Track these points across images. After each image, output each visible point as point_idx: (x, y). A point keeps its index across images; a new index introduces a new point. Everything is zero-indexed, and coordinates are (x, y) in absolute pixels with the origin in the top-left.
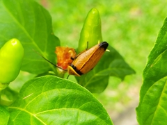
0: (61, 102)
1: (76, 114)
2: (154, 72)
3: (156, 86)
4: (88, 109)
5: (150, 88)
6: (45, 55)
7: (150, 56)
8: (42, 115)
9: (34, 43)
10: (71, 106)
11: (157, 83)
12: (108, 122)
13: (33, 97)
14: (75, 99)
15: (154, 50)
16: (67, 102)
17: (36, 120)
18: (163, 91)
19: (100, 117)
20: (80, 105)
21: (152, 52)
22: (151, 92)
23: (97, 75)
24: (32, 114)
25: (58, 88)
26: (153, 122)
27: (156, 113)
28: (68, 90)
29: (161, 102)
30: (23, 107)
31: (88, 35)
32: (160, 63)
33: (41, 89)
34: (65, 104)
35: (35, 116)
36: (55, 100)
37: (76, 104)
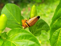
0: (22, 37)
1: (27, 41)
2: (55, 26)
3: (57, 32)
4: (32, 40)
5: (54, 33)
6: (19, 23)
7: (52, 20)
8: (15, 42)
9: (15, 19)
10: (25, 39)
11: (57, 31)
12: (39, 44)
13: (12, 36)
14: (27, 36)
15: (53, 17)
16: (24, 37)
17: (13, 44)
18: (60, 33)
19: (36, 43)
20: (29, 38)
21: (53, 18)
22: (55, 34)
23: (38, 30)
24: (12, 42)
25: (21, 32)
26: (57, 45)
27: (57, 42)
28: (24, 33)
29: (59, 37)
30: (9, 40)
31: (32, 15)
32: (57, 23)
33: (15, 33)
34: (23, 38)
35: (13, 42)
36: (20, 37)
37: (27, 38)
